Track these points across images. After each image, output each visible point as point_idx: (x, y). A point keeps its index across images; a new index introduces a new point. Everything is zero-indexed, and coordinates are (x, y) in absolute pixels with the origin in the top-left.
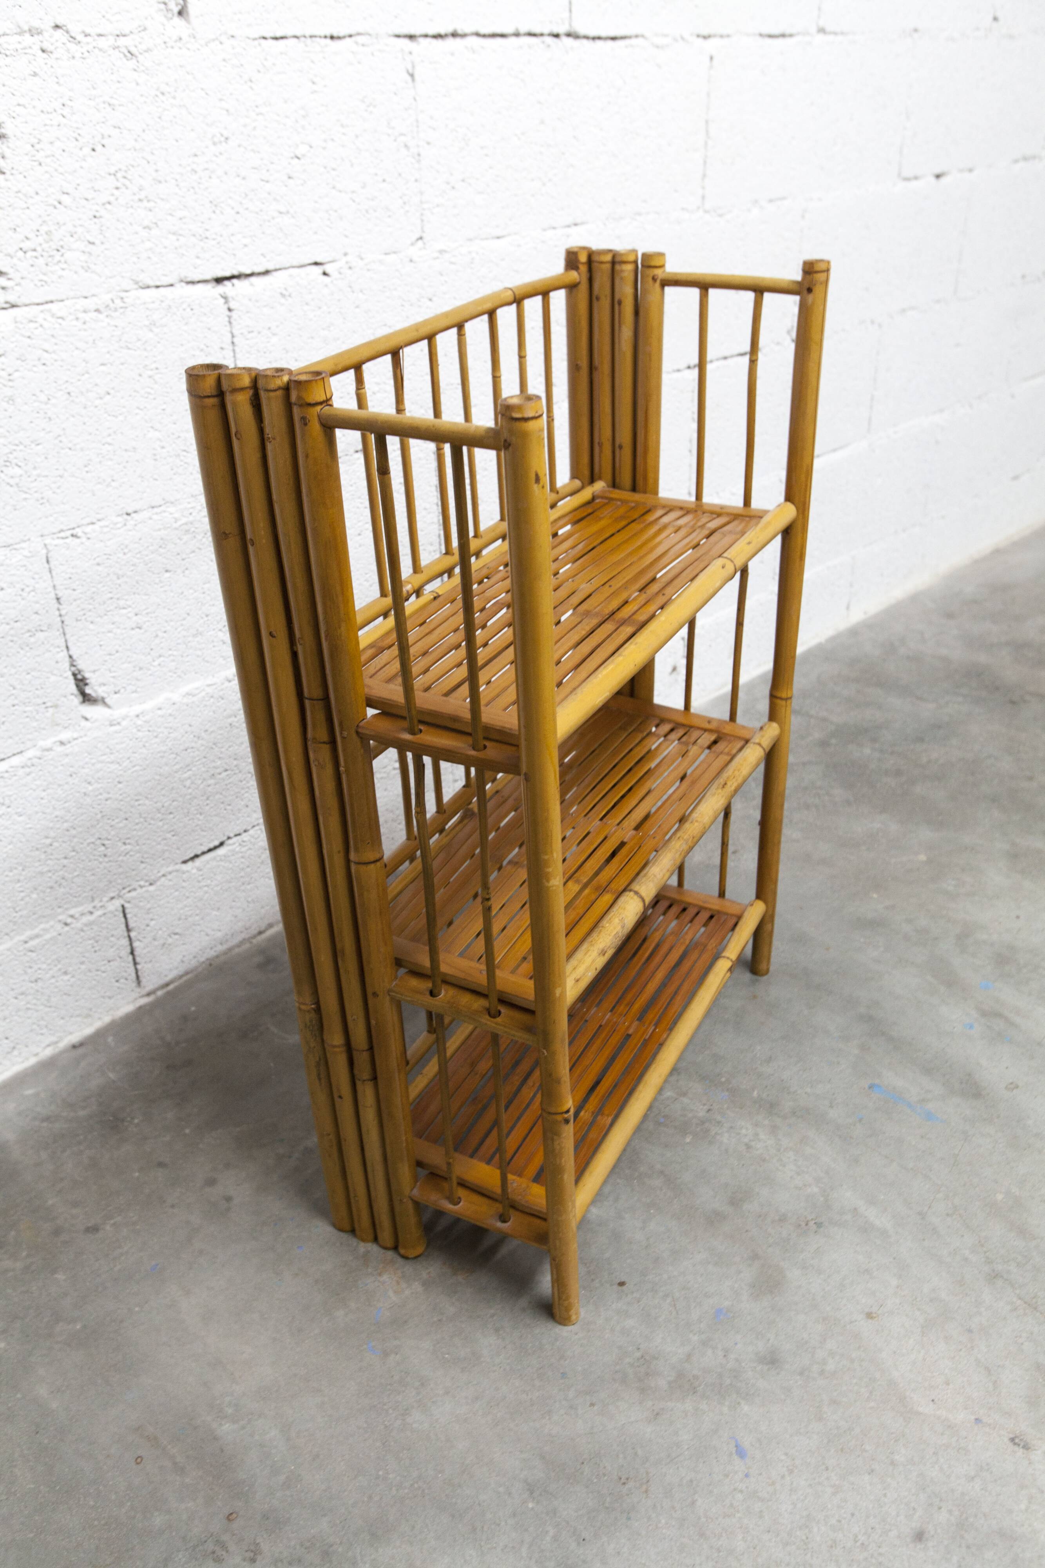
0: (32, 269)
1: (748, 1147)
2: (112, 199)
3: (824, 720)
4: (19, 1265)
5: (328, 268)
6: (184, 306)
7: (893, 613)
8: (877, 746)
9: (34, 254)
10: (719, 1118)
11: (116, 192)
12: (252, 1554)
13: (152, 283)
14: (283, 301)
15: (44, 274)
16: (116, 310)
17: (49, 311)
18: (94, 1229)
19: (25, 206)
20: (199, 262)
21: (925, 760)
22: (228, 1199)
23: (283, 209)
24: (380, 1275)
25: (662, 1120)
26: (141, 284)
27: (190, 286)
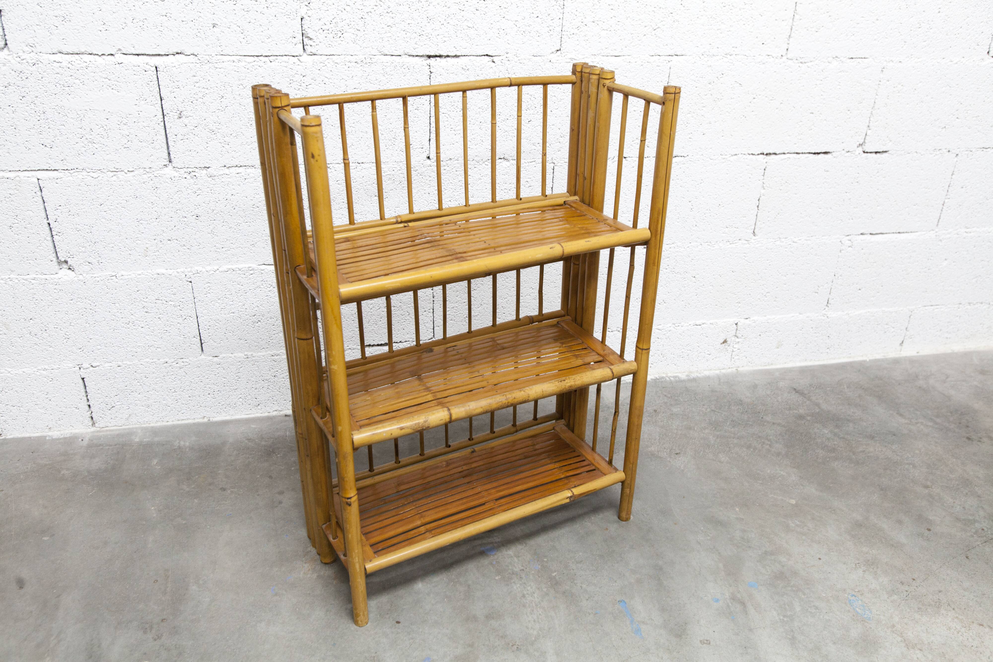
0: (325, 39)
1: (524, 596)
2: (372, 11)
3: (818, 405)
4: (188, 489)
5: (495, 59)
6: (404, 67)
7: (937, 359)
8: (836, 430)
9: (328, 32)
10: (523, 576)
11: (375, 8)
12: (157, 637)
13: (388, 53)
14: (463, 72)
15: (332, 42)
16: (366, 63)
17: (332, 59)
18: (224, 489)
19: (327, 9)
20: (416, 46)
21: (861, 449)
22: (280, 503)
23: (471, 26)
24: (305, 563)
25: (494, 563)
26: (382, 53)
27: (411, 58)
